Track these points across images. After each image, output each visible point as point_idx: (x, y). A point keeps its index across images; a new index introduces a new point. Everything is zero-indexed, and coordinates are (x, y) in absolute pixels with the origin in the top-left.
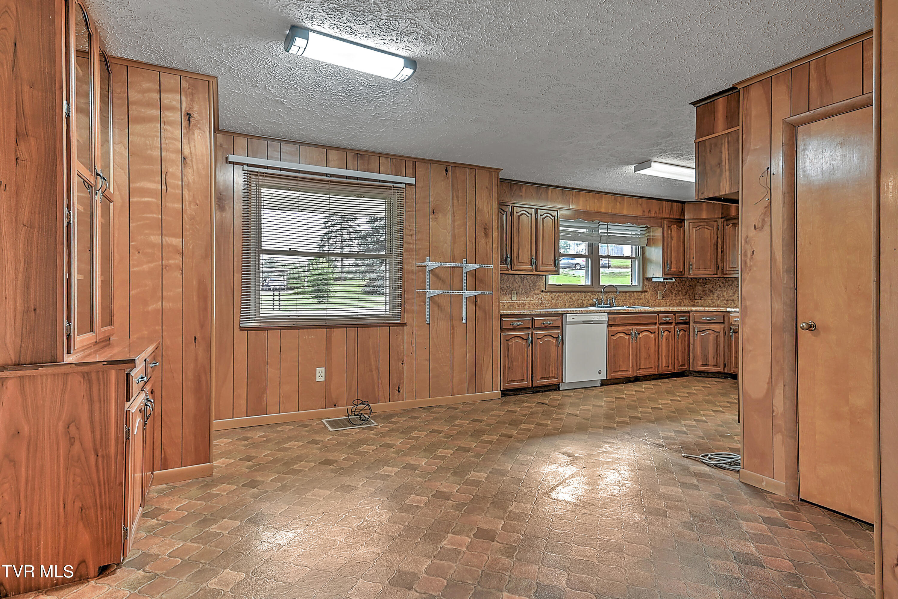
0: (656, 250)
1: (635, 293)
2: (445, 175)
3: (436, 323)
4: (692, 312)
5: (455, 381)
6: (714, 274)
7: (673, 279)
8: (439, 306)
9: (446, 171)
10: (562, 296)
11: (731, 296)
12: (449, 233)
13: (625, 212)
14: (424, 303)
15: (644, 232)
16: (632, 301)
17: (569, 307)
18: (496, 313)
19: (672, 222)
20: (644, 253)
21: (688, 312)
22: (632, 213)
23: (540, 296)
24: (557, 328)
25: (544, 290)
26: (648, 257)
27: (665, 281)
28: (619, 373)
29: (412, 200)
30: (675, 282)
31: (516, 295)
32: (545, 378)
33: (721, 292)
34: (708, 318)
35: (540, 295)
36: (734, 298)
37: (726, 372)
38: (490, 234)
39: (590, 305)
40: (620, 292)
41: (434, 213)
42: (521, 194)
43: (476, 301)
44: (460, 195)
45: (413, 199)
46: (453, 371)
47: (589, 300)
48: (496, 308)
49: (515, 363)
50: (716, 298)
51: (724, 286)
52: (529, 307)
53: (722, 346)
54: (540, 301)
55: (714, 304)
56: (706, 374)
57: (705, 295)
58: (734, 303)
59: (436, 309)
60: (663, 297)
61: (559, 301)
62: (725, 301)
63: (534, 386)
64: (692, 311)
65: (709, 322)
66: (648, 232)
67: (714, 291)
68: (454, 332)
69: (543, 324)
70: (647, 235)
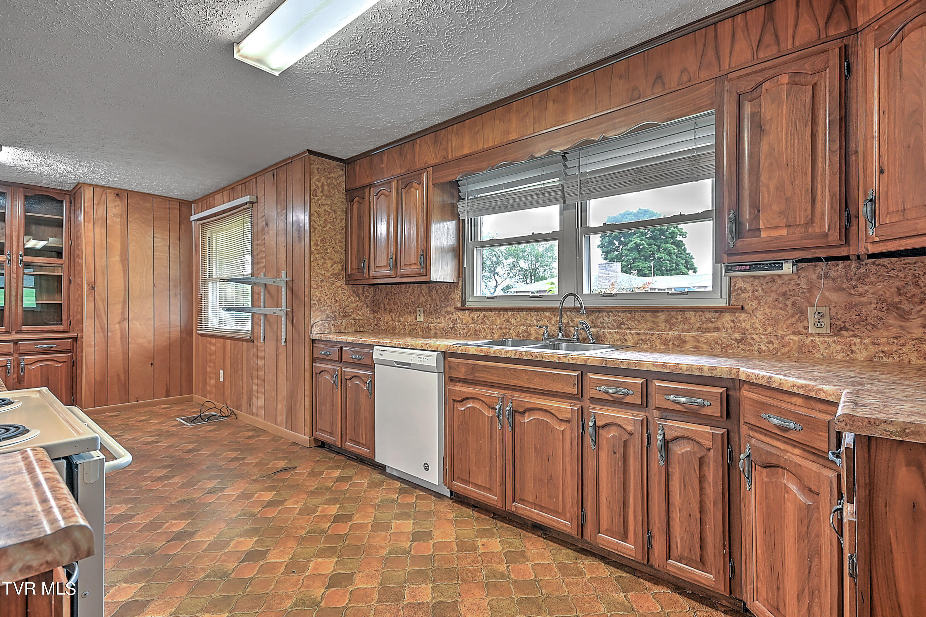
23: (455, 317)
31: (422, 315)
35: (454, 314)
52: (435, 333)
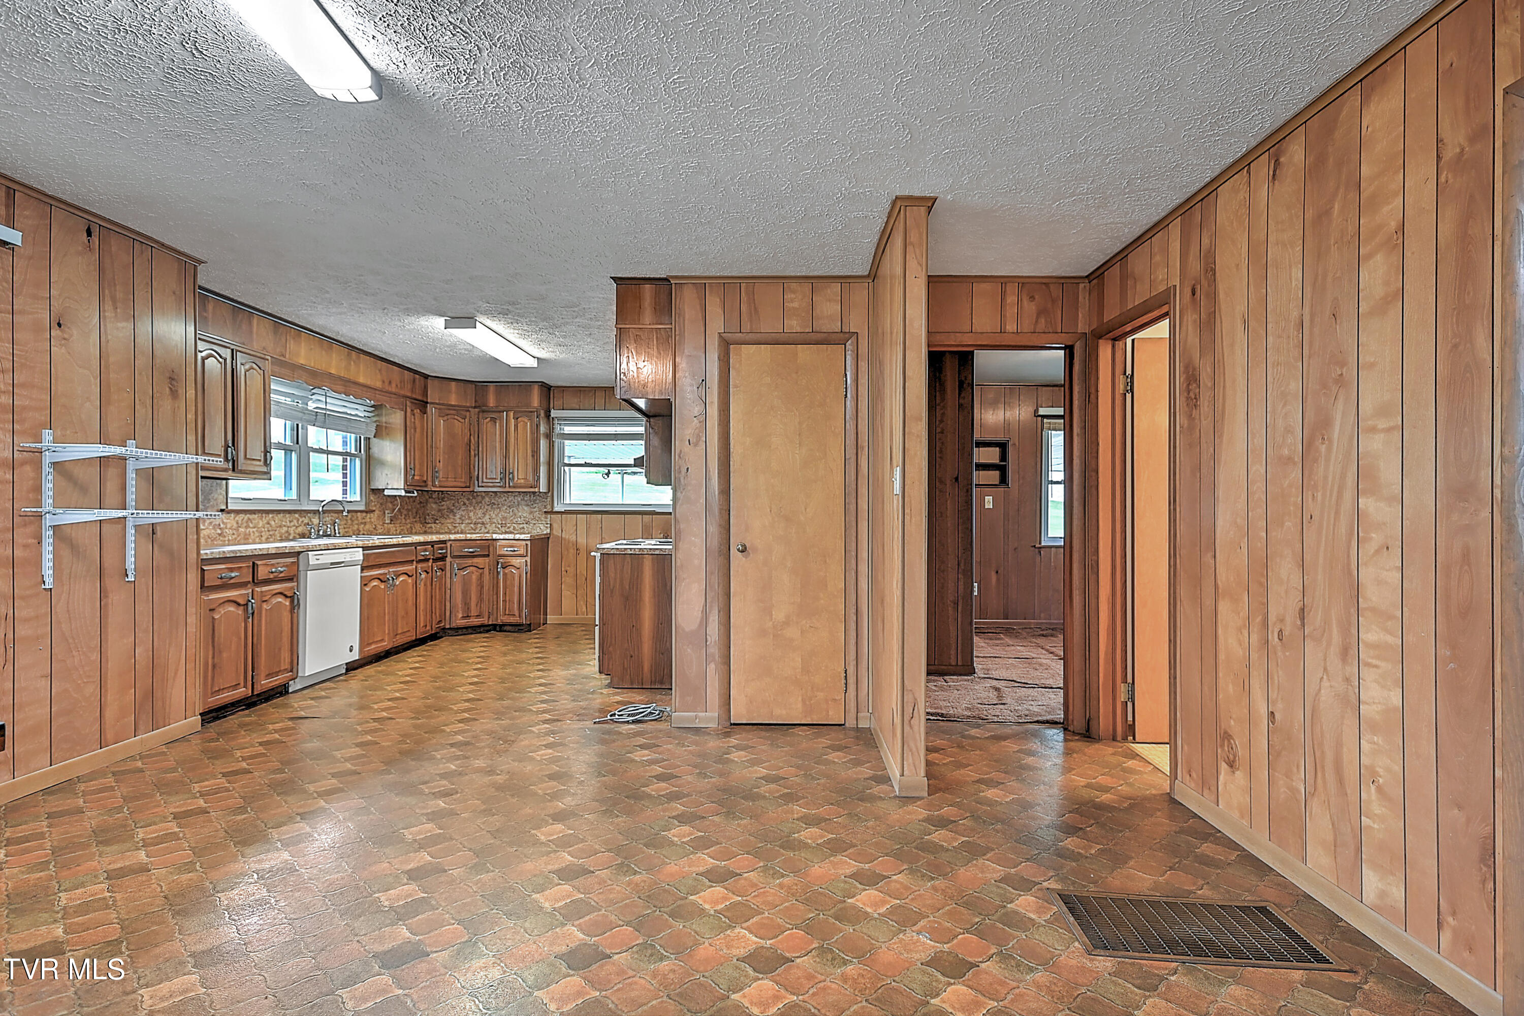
0: (393, 445)
1: (359, 514)
2: (86, 241)
3: (66, 588)
4: (450, 542)
5: (109, 714)
6: (466, 487)
7: (415, 492)
8: (74, 547)
9: (89, 233)
10: (254, 519)
11: (480, 518)
12: (95, 378)
13: (361, 380)
14: (36, 541)
15: (370, 415)
16: (356, 526)
17: (267, 541)
18: (192, 556)
19: (416, 403)
20: (368, 448)
21: (444, 542)
22: (369, 382)
24: (290, 579)
25: (224, 507)
26: (376, 455)
27: (407, 494)
28: (373, 646)
29: (5, 284)
30: (416, 497)
32: (273, 673)
33: (465, 512)
34: (471, 550)
36: (484, 520)
37: (490, 623)
38: (180, 391)
39: (299, 535)
40: (349, 512)
41: (59, 325)
42: (205, 314)
43: (153, 533)
44: (119, 295)
45: (7, 282)
46: (106, 691)
47: (297, 527)
48: (192, 546)
49: (225, 655)
50: (458, 521)
51: (471, 504)
53: (486, 588)
54: (219, 531)
55: (456, 530)
56: (465, 630)
57: (442, 516)
58: (486, 528)
59: (66, 553)
60: (391, 520)
61: (251, 530)
62: (472, 525)
63: (255, 693)
64: (450, 540)
65: (472, 556)
66: (377, 415)
67: (455, 511)
68: (106, 605)
69: (272, 572)
70: (375, 419)
